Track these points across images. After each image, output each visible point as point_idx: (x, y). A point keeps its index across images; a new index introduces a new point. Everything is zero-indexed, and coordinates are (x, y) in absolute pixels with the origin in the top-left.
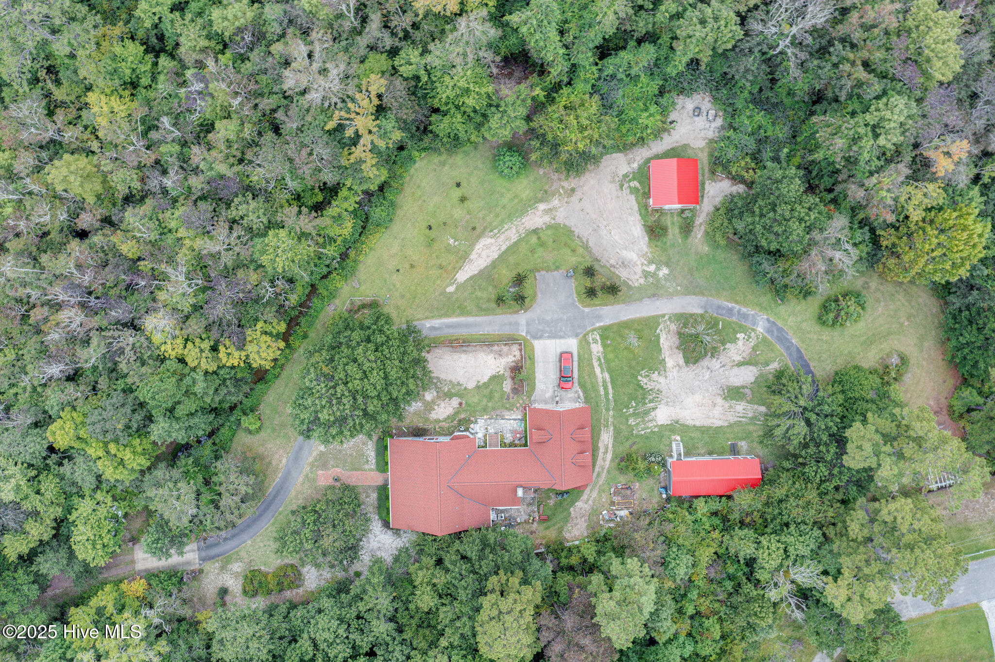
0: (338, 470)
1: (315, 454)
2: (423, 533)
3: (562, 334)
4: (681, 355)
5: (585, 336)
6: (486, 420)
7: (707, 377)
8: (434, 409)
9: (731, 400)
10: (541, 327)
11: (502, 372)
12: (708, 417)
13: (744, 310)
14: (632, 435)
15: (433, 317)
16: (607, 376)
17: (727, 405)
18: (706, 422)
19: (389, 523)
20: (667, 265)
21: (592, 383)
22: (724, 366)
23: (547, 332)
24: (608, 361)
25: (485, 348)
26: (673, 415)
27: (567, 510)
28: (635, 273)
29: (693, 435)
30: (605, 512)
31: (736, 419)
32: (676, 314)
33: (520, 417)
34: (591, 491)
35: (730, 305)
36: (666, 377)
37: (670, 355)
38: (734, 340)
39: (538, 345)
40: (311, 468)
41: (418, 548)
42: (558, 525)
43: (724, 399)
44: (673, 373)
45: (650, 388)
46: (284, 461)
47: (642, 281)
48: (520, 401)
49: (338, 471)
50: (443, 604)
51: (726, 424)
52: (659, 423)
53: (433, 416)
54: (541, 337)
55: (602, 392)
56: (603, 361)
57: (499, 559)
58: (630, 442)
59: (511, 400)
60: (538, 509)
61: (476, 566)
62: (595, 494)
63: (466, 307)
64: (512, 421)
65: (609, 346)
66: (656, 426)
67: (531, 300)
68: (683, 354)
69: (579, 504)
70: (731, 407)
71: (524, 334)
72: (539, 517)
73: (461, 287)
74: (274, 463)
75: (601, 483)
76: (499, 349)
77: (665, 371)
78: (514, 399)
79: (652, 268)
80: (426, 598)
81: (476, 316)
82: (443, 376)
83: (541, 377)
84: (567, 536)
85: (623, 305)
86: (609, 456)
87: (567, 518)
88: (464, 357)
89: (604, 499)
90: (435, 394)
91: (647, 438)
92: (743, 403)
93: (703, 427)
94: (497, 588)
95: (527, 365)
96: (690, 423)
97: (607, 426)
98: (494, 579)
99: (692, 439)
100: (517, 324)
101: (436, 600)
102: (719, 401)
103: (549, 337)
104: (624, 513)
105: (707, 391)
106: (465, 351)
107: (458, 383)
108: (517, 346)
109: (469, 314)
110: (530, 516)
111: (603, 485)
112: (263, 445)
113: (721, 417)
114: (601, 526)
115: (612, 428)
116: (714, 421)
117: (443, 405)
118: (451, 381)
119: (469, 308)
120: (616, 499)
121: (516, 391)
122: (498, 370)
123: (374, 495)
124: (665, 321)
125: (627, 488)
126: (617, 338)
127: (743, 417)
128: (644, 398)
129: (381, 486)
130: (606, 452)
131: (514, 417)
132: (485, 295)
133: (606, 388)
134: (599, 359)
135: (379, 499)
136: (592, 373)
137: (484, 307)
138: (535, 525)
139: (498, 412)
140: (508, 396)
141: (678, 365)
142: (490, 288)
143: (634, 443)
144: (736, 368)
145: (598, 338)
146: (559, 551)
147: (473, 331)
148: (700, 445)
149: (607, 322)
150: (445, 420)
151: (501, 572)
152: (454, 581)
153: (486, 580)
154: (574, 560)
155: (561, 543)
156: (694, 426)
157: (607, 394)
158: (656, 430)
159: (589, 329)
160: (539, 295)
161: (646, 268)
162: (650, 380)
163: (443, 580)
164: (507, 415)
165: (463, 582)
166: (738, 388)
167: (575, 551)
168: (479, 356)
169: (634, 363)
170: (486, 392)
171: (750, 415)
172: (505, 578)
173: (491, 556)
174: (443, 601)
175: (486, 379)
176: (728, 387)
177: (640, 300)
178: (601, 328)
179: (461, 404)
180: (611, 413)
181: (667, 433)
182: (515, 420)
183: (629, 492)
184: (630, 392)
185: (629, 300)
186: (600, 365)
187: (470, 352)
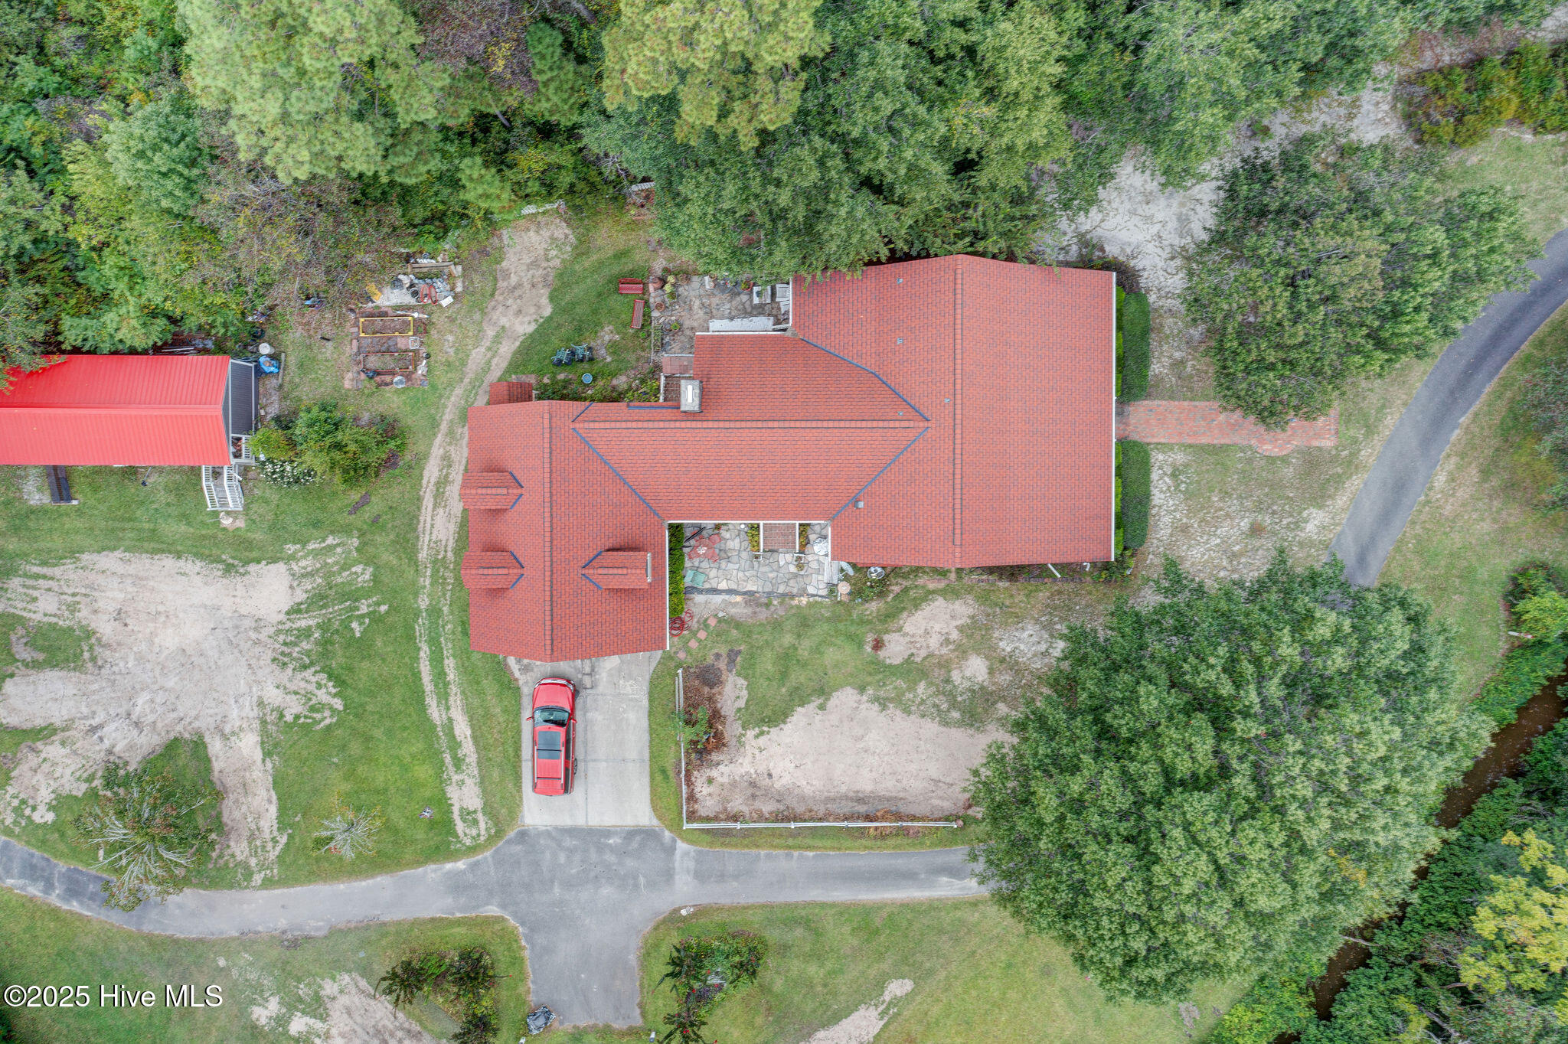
0: (1269, 449)
1: (1341, 501)
2: (1011, 258)
3: (569, 842)
4: (217, 766)
5: (499, 833)
6: (803, 592)
7: (142, 700)
8: (961, 629)
9: (71, 629)
10: (630, 863)
11: (750, 734)
12: (137, 580)
13: (35, 890)
14: (362, 534)
15: (957, 905)
16: (435, 713)
17: (84, 614)
18: (141, 564)
19: (1119, 284)
20: (255, 1030)
21: (481, 693)
22: (93, 729)
23: (612, 849)
24: (432, 755)
25: (800, 809)
26: (241, 591)
27: (561, 310)
28: (349, 1012)
29: (183, 528)
30: (446, 302)
31: (57, 571)
32: (231, 887)
33: (699, 598)
34: (487, 369)
35: (75, 906)
36: (261, 704)
37: (248, 768)
38: (61, 803)
39: (640, 812)
40: (1354, 454)
41: (1033, 209)
42: (587, 262)
43: (89, 634)
44: (241, 714)
45: (308, 674)
46: (1440, 480)
47: (329, 988)
48: (695, 647)
49: (1272, 444)
50: (962, 24)
51: (85, 556)
52: (281, 567)
53: (963, 610)
54: (632, 833)
55: (450, 664)
56: (448, 758)
57: (755, 186)
58: (368, 512)
59: (723, 650)
60: (647, 316)
61: (837, 163)
62: (477, 356)
63: (855, 931)
64: (723, 586)
65: (428, 803)
66: (292, 557)
67: (656, 946)
68: (209, 770)
69: (524, 327)
70: (73, 608)
71: (681, 846)
72: (645, 291)
73: (869, 992)
74: (1473, 472)
75: (459, 391)
76: (758, 804)
77: (264, 722)
78: (714, 653)
79: (298, 1025)
80: (1025, 50)
81: (823, 905)
82: (931, 727)
83: (632, 716)
84: (562, 230)
85: (387, 918)
86: (431, 472)
87: (561, 284)
88: (865, 784)
89: (446, 342)
90: (956, 676)
91: (316, 524)
92: (38, 617)
93: (154, 552)
94: (764, 84)
95: (676, 753)
96: (192, 566)
97: (437, 563)
98: (775, 113)
99: (184, 517)
100: (700, 876)
101: (986, 39)
102: (105, 628)
103: (606, 832)
104: (389, 298)
105: (140, 659)
106: (861, 800)
107: (884, 707)
108: (702, 812)
109: (843, 911)
110: (673, 295)
111: (450, 385)
112: (1505, 530)
113: (101, 580)
114: (457, 260)
115: (423, 555)
116: (120, 568)
117: (934, 642)
118: (907, 711)
119: (847, 929)
120: (409, 341)
121: (707, 678)
122: (762, 740)
123: (1158, 367)
124: (262, 867)
125: (377, 373)
126: (402, 823)
127: (37, 577)
128: (325, 643)
129: (1136, 397)
130: (443, 482)
131: (718, 599)
132: (795, 966)
133: (440, 675)
134: (458, 763)
135: (1144, 360)
136: (479, 721)
137: (799, 932)
138: (658, 265)
139: (763, 615)
140: (732, 661)
141: (225, 738)
142: (779, 985)
143: (356, 508)
144: (58, 722)
145: (460, 827)
146: (581, 186)
147: (836, 860)
148: (162, 497)
149: (433, 872)
150: (928, 596)
151: (748, 142)
152: (922, 110)
153: (803, 112)
154: (533, 158)
155: (577, 209)
156: (179, 555)
157: (437, 660)
158: (291, 548)
159: (488, 854)
160: (633, 959)
161: (318, 1025)
162: (308, 696)
163: (957, 115)
164: (738, 608)
165: (887, 106)
166: (51, 663)
167: (534, 187)
168: (818, 784)
169: (355, 748)
170: (798, 676)
171: (15, 583)
172: (732, 121)
173: (784, 198)
174: (962, 37)
175: (800, 716)
176: (80, 668)
177: (336, 932)
178: (452, 855)
179: (878, 645)
180: (424, 602)
181: (258, 536)
182: (715, 591)
183: (374, 362)
184: (365, 665)
185: (369, 932)
186: (454, 745)
187: (847, 798)
